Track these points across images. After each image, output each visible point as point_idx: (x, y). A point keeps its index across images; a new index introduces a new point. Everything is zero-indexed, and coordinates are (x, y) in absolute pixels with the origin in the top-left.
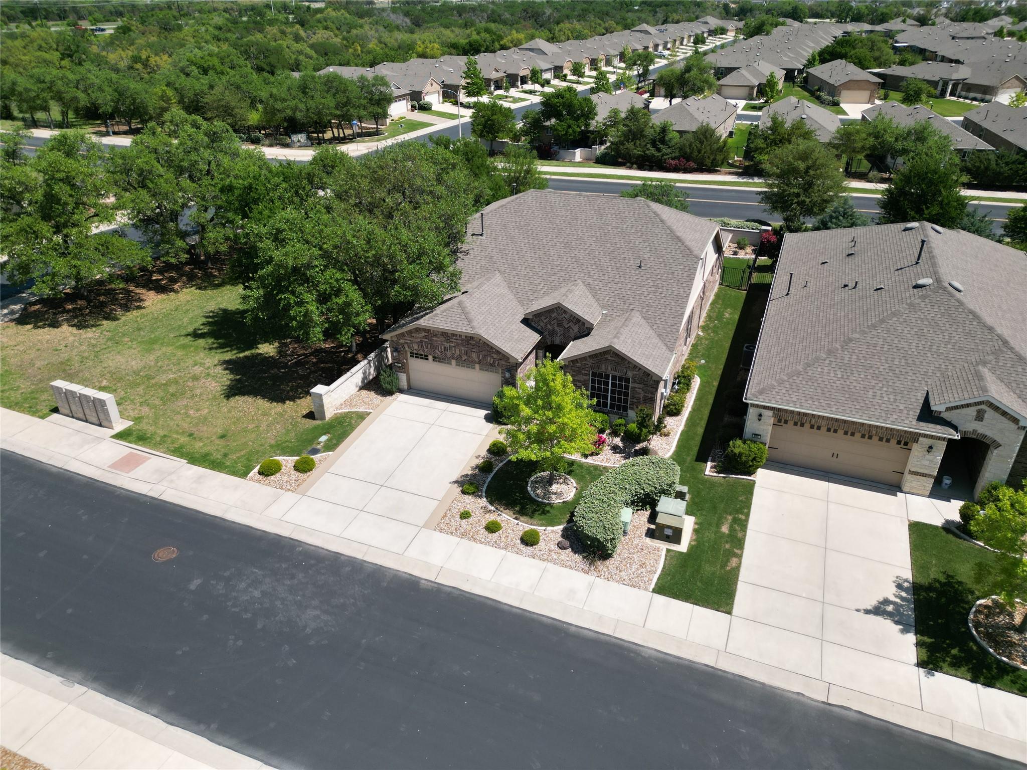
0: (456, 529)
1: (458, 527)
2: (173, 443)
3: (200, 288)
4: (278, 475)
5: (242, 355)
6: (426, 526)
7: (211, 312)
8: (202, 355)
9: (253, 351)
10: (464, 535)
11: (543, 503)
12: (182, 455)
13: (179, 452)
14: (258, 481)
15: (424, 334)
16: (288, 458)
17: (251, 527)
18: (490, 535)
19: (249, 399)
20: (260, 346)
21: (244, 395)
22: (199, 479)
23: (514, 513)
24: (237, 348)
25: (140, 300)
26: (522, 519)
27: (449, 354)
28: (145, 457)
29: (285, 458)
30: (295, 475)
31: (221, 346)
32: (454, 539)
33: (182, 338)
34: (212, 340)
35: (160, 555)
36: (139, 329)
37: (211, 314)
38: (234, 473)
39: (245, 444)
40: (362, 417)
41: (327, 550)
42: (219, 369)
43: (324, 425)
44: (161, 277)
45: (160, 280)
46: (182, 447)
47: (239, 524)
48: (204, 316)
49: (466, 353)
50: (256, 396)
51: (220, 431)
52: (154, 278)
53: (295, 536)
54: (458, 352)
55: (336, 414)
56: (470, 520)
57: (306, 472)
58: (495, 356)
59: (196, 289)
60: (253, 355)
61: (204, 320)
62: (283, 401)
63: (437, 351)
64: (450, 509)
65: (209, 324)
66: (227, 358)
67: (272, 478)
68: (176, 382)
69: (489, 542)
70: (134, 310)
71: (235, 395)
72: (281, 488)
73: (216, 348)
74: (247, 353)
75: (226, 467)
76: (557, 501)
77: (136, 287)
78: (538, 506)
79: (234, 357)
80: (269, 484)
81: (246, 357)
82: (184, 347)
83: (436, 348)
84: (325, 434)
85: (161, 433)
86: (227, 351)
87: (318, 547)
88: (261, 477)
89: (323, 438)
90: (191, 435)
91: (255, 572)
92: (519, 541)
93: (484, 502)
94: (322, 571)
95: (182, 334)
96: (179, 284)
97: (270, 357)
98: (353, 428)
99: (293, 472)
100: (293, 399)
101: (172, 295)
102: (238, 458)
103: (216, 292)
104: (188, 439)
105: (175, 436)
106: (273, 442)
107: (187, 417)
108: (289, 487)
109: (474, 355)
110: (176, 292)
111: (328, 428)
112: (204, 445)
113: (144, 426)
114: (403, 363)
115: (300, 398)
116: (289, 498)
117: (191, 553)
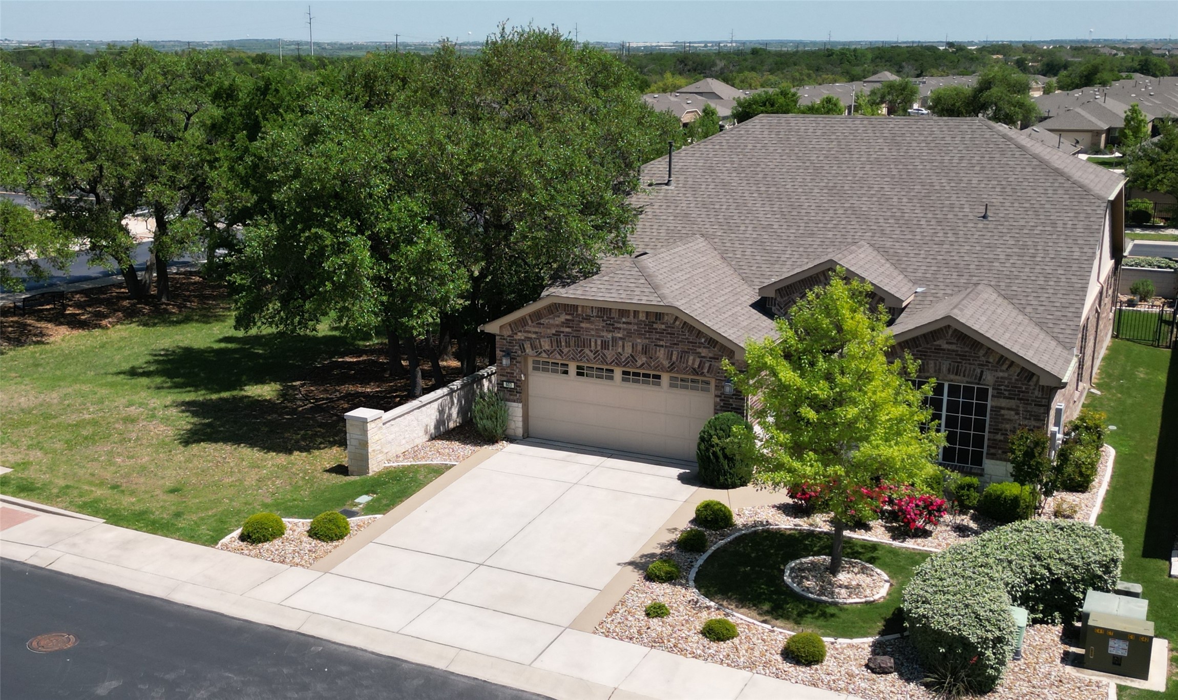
0: (639, 632)
1: (645, 629)
2: (81, 496)
3: (144, 325)
4: (277, 542)
5: (214, 397)
6: (575, 625)
7: (163, 350)
8: (143, 394)
9: (235, 393)
10: (657, 642)
11: (820, 602)
12: (96, 513)
13: (92, 508)
14: (240, 551)
15: (563, 317)
16: (296, 520)
17: (222, 615)
18: (714, 646)
19: (227, 449)
20: (247, 388)
21: (216, 441)
22: (125, 545)
23: (760, 614)
24: (207, 389)
25: (42, 334)
26: (778, 622)
27: (610, 354)
28: (28, 514)
29: (291, 520)
30: (309, 543)
31: (176, 386)
32: (636, 650)
33: (110, 376)
34: (163, 379)
35: (42, 643)
36: (37, 365)
37: (162, 353)
38: (192, 537)
39: (218, 501)
40: (438, 471)
41: (373, 653)
42: (174, 411)
43: (365, 481)
44: (80, 312)
45: (79, 314)
46: (96, 501)
47: (198, 609)
48: (150, 354)
49: (645, 351)
50: (239, 444)
51: (169, 484)
52: (68, 312)
53: (310, 629)
54: (629, 350)
55: (387, 468)
56: (669, 619)
57: (332, 540)
58: (704, 352)
59: (138, 326)
60: (234, 397)
61: (150, 358)
62: (289, 452)
63: (587, 351)
64: (623, 603)
65: (156, 362)
66: (187, 399)
67: (266, 545)
68: (94, 423)
69: (713, 656)
70: (30, 345)
71: (198, 441)
72: (283, 562)
73: (170, 388)
74: (225, 395)
75: (178, 530)
76: (850, 601)
77: (37, 321)
78: (810, 605)
79: (201, 399)
80: (259, 556)
81: (221, 399)
82: (112, 385)
83: (585, 344)
84: (367, 493)
85: (62, 483)
86: (190, 391)
87: (355, 648)
88: (244, 544)
89: (364, 499)
90: (115, 487)
91: (228, 677)
92: (779, 658)
93: (692, 593)
94: (364, 683)
95: (111, 371)
96: (110, 320)
97: (266, 400)
98: (420, 485)
99: (306, 539)
100: (307, 449)
101: (97, 332)
102: (202, 519)
103: (171, 329)
104: (110, 491)
105: (86, 487)
106: (269, 501)
107: (110, 465)
108: (297, 560)
109: (661, 354)
110: (105, 328)
111: (371, 487)
112: (139, 501)
113: (31, 474)
114: (518, 383)
115: (319, 449)
116: (295, 576)
117: (102, 643)
